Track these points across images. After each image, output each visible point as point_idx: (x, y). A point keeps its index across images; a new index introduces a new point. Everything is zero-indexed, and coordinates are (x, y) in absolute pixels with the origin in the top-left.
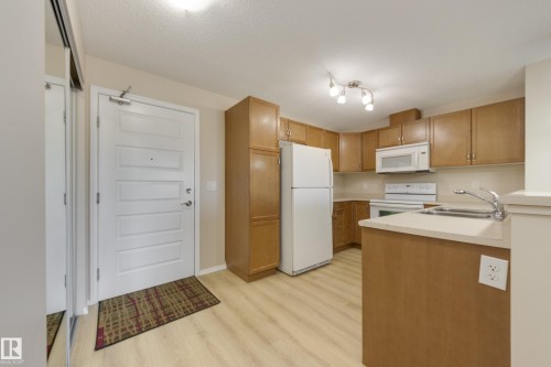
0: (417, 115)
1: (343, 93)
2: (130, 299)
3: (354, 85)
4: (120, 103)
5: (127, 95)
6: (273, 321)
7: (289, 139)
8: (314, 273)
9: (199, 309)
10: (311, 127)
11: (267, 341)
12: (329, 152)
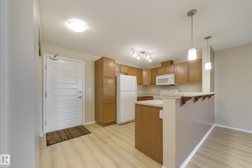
0: (172, 62)
1: (139, 56)
2: (58, 132)
3: (143, 53)
4: (54, 60)
5: (57, 57)
6: (109, 138)
7: (120, 72)
8: (129, 124)
9: (83, 135)
10: (130, 67)
11: (105, 143)
12: (135, 77)
